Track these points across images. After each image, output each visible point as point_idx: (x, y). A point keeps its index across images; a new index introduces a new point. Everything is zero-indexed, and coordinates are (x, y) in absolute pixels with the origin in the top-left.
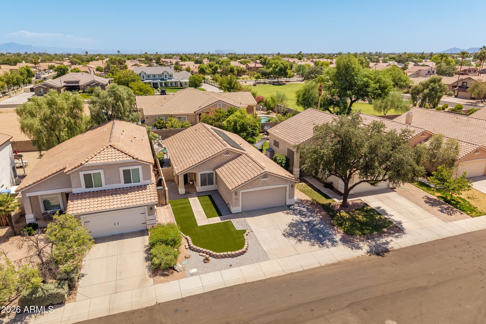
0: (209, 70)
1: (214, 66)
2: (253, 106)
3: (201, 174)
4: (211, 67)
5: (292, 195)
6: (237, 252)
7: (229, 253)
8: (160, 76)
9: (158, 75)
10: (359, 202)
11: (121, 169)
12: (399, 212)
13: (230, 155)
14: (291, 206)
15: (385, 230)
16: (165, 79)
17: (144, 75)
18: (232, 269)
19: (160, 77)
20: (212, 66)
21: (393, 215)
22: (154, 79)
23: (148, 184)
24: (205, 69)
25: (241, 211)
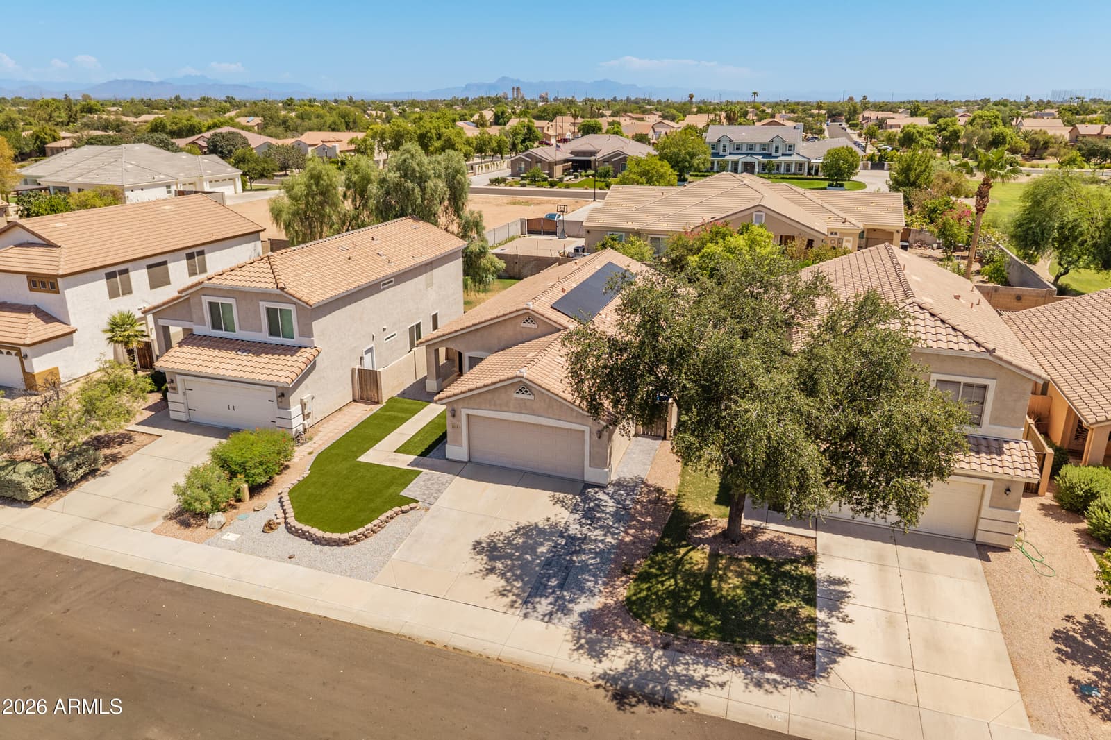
0: (928, 139)
1: (951, 129)
2: (892, 233)
3: (470, 357)
4: (940, 132)
5: (602, 460)
6: (336, 536)
7: (314, 531)
8: (764, 146)
9: (761, 144)
10: (797, 542)
11: (263, 305)
12: (891, 622)
13: (536, 326)
14: (593, 486)
15: (756, 648)
16: (773, 154)
17: (728, 144)
18: (289, 567)
19: (764, 149)
20: (944, 129)
21: (851, 621)
22: (747, 154)
23: (306, 345)
24: (917, 135)
25: (465, 459)
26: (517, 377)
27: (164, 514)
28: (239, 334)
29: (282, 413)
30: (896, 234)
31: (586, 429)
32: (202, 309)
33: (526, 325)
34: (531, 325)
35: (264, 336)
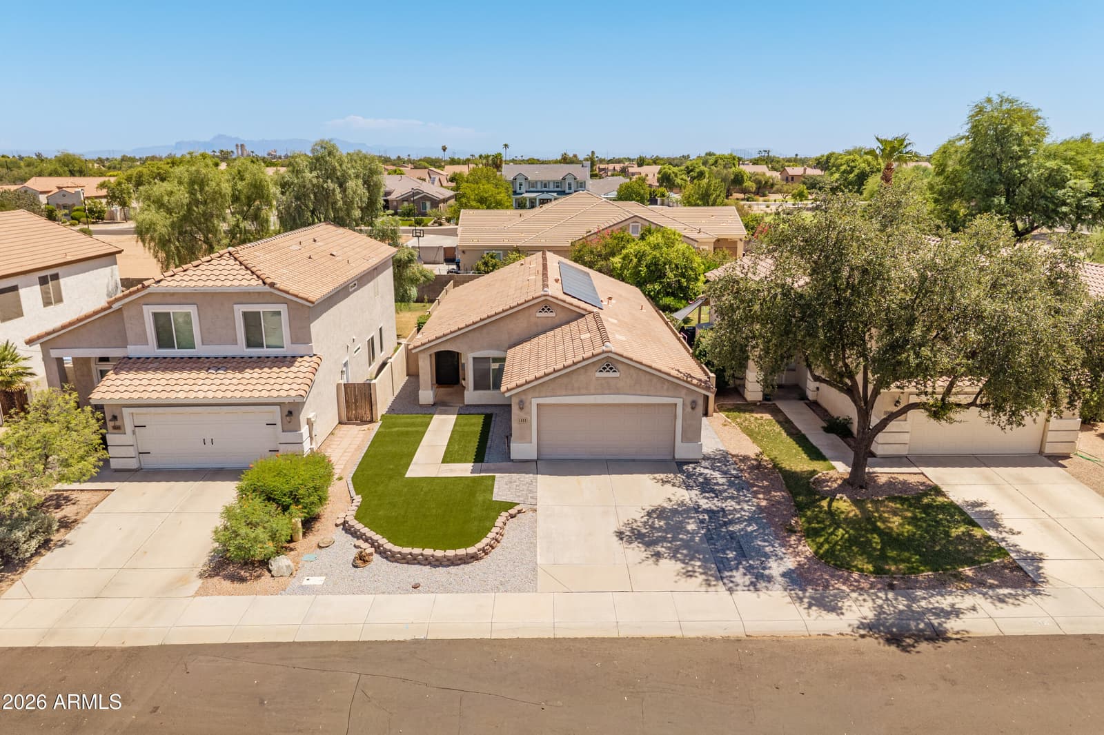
0: (682, 179)
1: (697, 170)
2: (735, 242)
3: (474, 358)
4: (688, 173)
7: (428, 552)
8: (557, 184)
9: (554, 182)
10: (913, 479)
11: (239, 310)
12: (1048, 527)
13: (553, 315)
14: (688, 462)
15: (968, 571)
16: (567, 191)
17: (523, 182)
18: (416, 596)
19: (558, 187)
20: (692, 171)
21: (1019, 533)
22: (543, 192)
23: (302, 354)
24: (673, 175)
25: (535, 457)
26: (604, 352)
27: (197, 572)
28: (200, 350)
29: (290, 437)
30: (739, 242)
31: (679, 402)
32: (144, 323)
33: (543, 314)
34: (549, 314)
35: (240, 349)
